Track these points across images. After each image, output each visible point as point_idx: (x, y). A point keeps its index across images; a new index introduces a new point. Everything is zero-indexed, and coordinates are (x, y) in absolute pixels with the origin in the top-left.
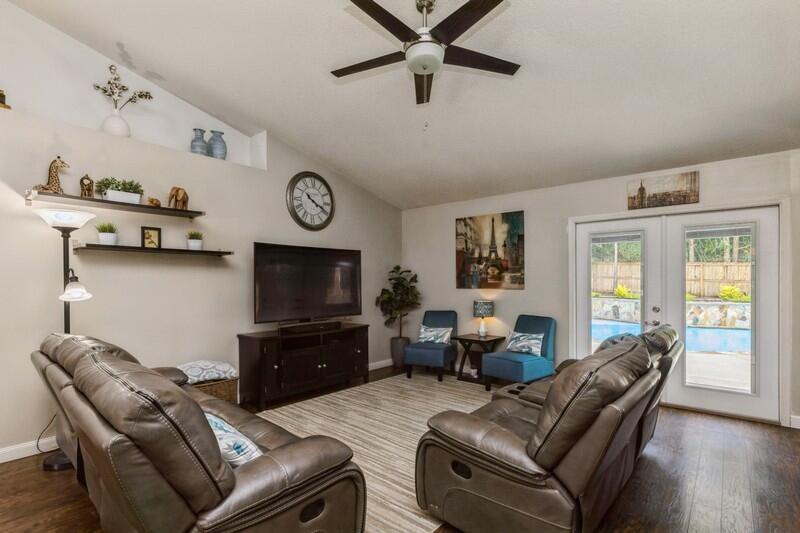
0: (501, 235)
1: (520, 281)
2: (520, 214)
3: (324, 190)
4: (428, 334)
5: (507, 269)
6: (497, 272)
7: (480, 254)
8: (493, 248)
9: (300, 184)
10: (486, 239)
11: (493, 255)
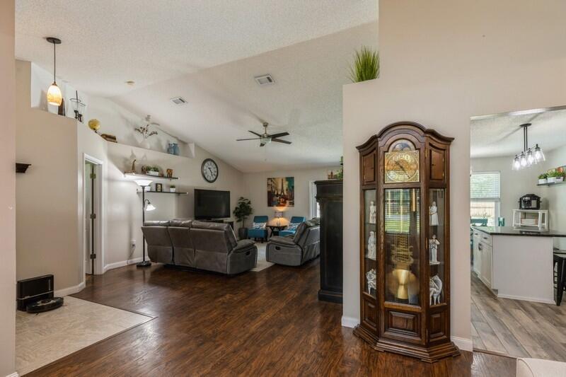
0: (285, 187)
1: (292, 204)
2: (292, 178)
3: (214, 166)
4: (256, 226)
5: (288, 199)
6: (284, 200)
7: (277, 193)
8: (282, 191)
9: (206, 164)
10: (280, 187)
11: (282, 193)
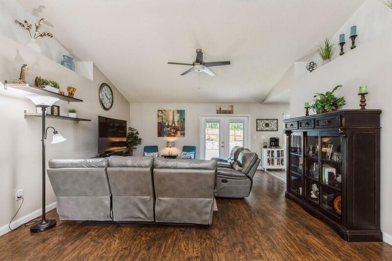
0: (176, 119)
1: (183, 134)
2: (183, 111)
5: (179, 130)
6: (175, 131)
7: (168, 124)
8: (173, 122)
9: (103, 89)
10: (171, 119)
11: (173, 125)
